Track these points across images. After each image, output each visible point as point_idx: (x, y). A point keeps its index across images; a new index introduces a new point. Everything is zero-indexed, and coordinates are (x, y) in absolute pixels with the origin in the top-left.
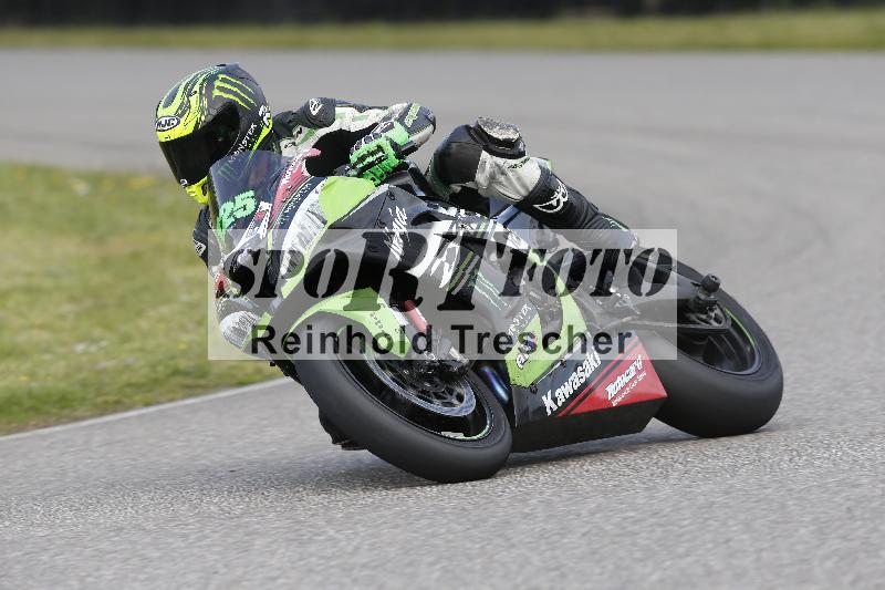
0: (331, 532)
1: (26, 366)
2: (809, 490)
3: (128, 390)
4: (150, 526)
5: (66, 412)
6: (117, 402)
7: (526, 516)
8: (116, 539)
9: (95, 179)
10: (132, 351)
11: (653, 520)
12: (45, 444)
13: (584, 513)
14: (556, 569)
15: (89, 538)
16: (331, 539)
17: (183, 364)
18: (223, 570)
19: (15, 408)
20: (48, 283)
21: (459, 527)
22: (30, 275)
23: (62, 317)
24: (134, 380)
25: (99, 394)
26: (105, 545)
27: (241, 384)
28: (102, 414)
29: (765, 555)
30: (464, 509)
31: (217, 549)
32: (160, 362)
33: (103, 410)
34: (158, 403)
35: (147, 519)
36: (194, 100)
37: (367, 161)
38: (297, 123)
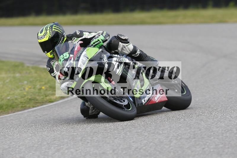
36: (48, 31)
37: (95, 44)
38: (73, 37)
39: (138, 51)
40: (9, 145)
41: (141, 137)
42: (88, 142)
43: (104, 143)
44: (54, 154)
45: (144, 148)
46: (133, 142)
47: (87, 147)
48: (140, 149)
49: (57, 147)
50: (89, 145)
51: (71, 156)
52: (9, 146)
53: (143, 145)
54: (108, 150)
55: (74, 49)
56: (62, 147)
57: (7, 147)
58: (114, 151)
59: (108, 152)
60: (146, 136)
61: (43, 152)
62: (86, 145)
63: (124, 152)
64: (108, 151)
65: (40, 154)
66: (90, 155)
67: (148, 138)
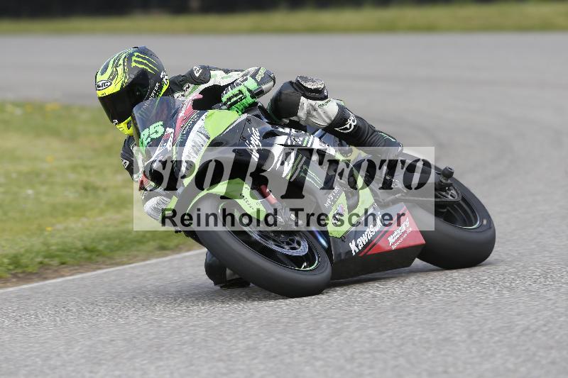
36: (120, 69)
37: (232, 101)
38: (186, 82)
39: (352, 118)
40: (220, 319)
41: (537, 303)
42: (410, 314)
43: (448, 316)
44: (327, 340)
45: (545, 329)
46: (519, 314)
47: (407, 325)
48: (535, 331)
49: (334, 323)
50: (411, 320)
51: (367, 345)
52: (219, 322)
53: (542, 322)
54: (457, 331)
55: (178, 115)
56: (347, 323)
57: (216, 323)
58: (470, 336)
59: (457, 338)
60: (550, 299)
61: (301, 335)
62: (405, 320)
63: (497, 339)
64: (457, 334)
65: (293, 340)
66: (414, 344)
67: (554, 303)
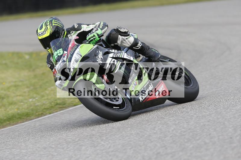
0: (103, 143)
1: (16, 107)
2: (231, 118)
3: (45, 110)
4: (53, 146)
5: (28, 118)
6: (42, 114)
7: (155, 133)
8: (44, 151)
9: (31, 54)
10: (44, 100)
11: (189, 131)
12: (23, 127)
13: (170, 131)
14: (164, 147)
15: (37, 151)
16: (103, 145)
17: (58, 102)
18: (74, 156)
19: (14, 118)
20: (20, 84)
21: (137, 138)
22: (15, 82)
23: (25, 92)
24: (46, 107)
25: (37, 112)
26: (42, 153)
27: (75, 105)
28: (38, 118)
29: (221, 137)
30: (138, 133)
31: (72, 151)
32: (52, 102)
33: (38, 116)
34: (53, 113)
35: (53, 145)
36: (48, 27)
38: (71, 30)
39: (140, 43)
55: (69, 46)
